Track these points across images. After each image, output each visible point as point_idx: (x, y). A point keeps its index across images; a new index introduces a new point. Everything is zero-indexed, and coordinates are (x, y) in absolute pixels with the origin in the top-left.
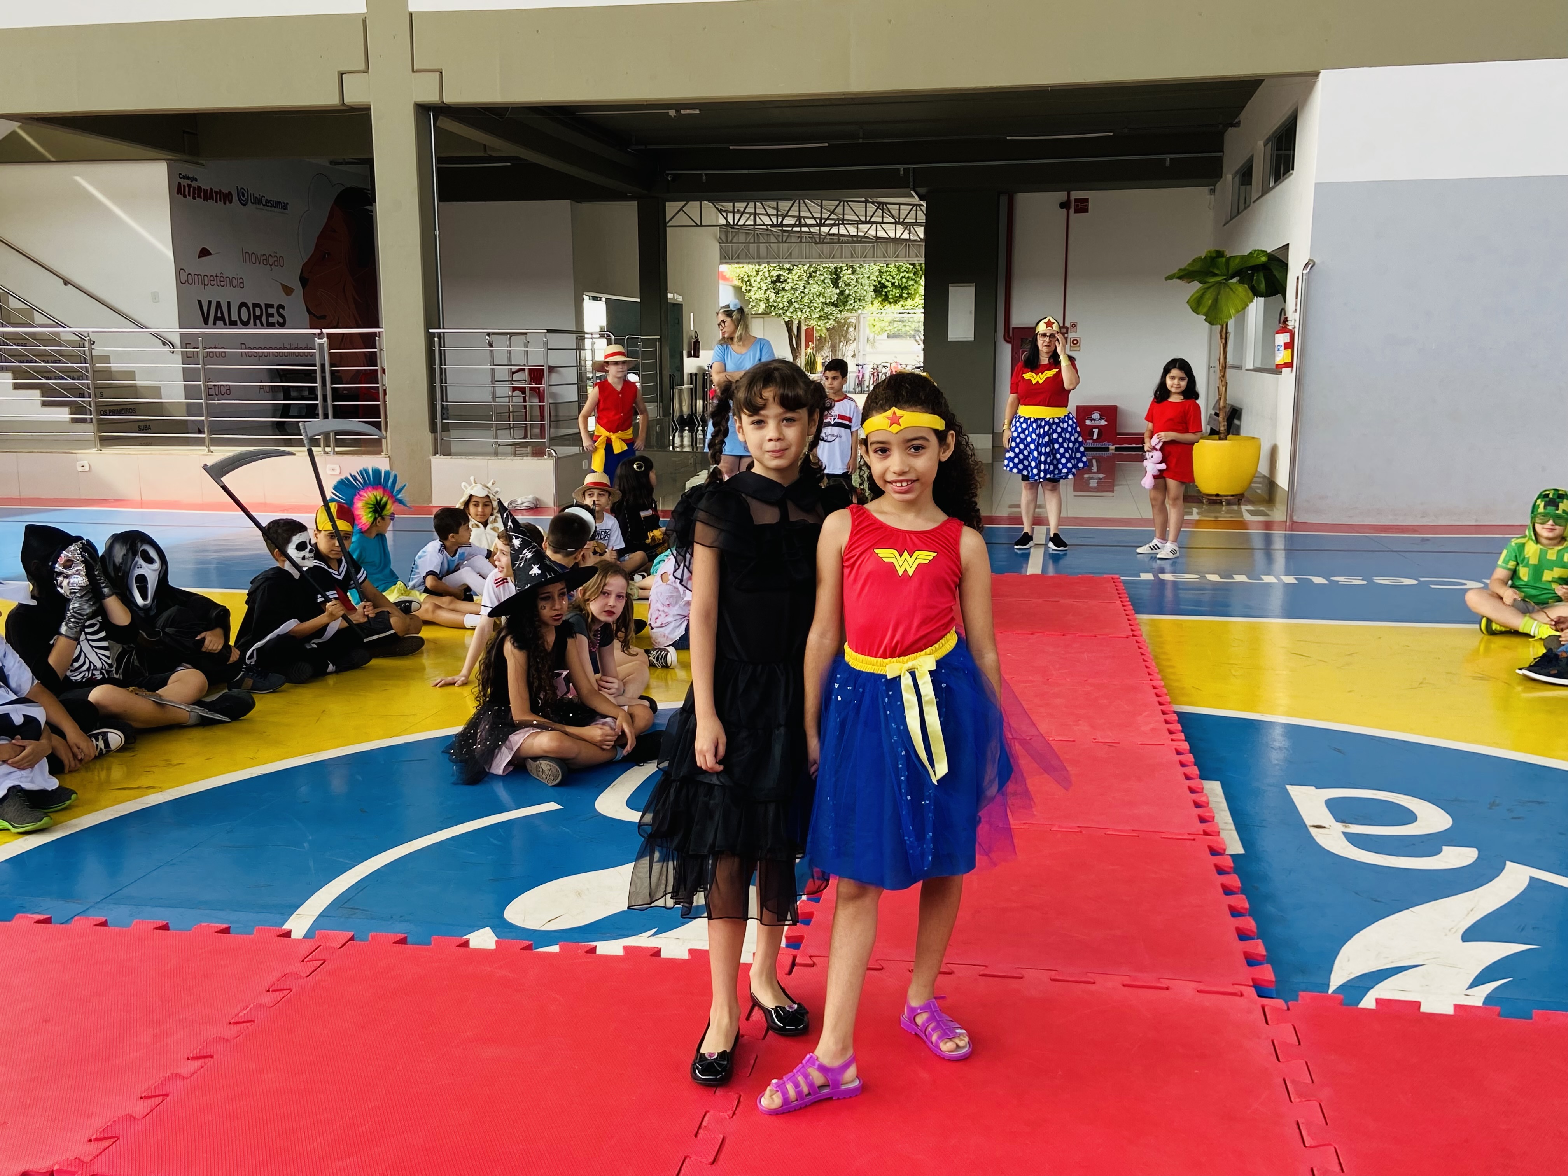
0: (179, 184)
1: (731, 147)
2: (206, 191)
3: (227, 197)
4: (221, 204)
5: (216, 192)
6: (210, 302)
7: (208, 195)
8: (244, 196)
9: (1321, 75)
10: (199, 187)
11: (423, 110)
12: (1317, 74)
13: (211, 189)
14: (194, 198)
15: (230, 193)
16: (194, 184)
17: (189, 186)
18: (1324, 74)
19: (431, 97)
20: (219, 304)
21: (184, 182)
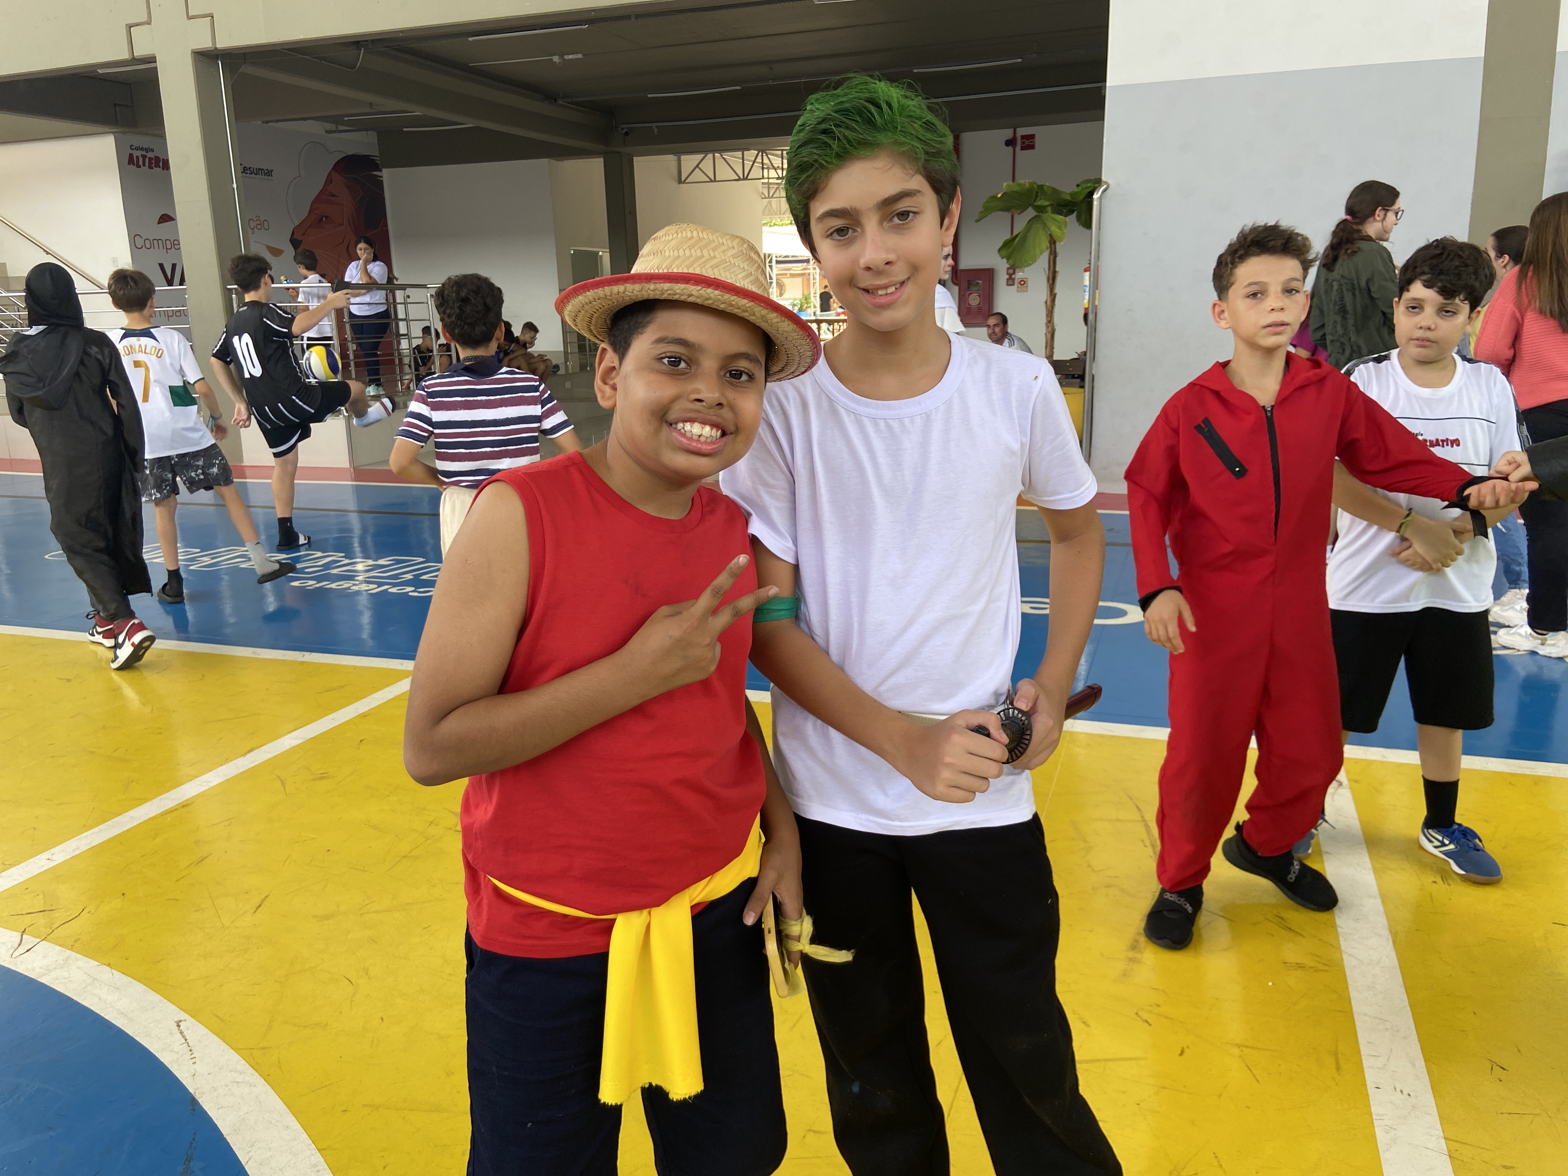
0: (134, 155)
1: (649, 96)
2: (164, 161)
6: (174, 266)
10: (157, 157)
11: (200, 57)
14: (151, 169)
16: (153, 155)
17: (146, 156)
19: (206, 42)
21: (140, 153)
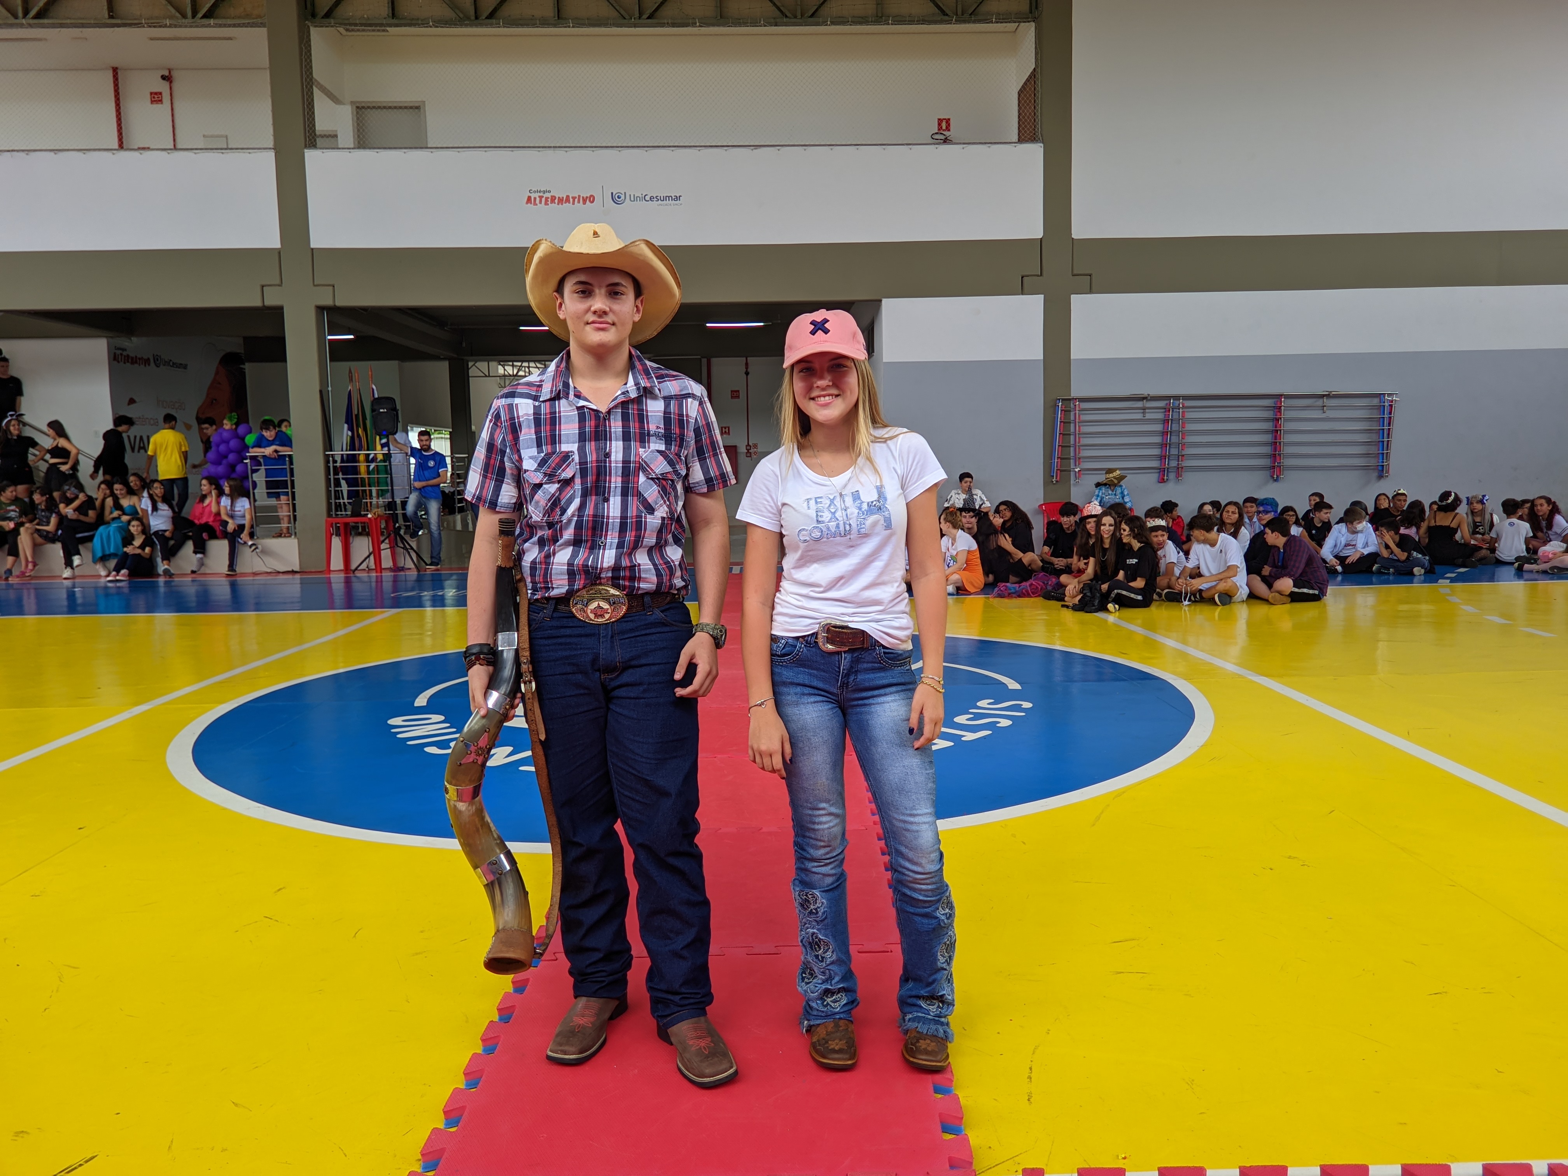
0: (115, 353)
1: (520, 328)
2: (132, 358)
3: (147, 362)
4: (142, 366)
5: (139, 359)
6: (135, 437)
7: (134, 361)
8: (157, 360)
9: (883, 302)
10: (128, 356)
11: (320, 309)
12: (881, 301)
13: (136, 357)
14: (125, 363)
15: (149, 359)
16: (125, 353)
17: (121, 354)
18: (884, 301)
19: (328, 302)
20: (141, 438)
21: (119, 352)
